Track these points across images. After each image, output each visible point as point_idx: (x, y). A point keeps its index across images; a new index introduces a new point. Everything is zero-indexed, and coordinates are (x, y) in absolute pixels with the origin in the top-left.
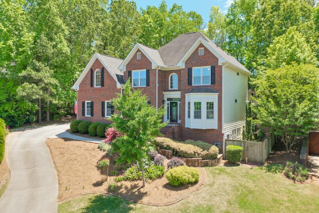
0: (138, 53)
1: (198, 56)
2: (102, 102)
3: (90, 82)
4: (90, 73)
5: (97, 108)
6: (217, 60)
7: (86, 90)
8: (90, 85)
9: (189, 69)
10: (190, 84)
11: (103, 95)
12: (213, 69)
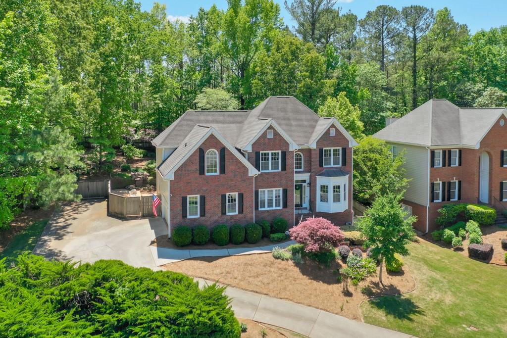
0: (268, 130)
1: (329, 137)
2: (222, 196)
3: (198, 167)
4: (198, 154)
5: (213, 204)
6: (348, 141)
7: (190, 179)
8: (198, 172)
9: (320, 149)
10: (321, 165)
11: (223, 185)
12: (344, 150)
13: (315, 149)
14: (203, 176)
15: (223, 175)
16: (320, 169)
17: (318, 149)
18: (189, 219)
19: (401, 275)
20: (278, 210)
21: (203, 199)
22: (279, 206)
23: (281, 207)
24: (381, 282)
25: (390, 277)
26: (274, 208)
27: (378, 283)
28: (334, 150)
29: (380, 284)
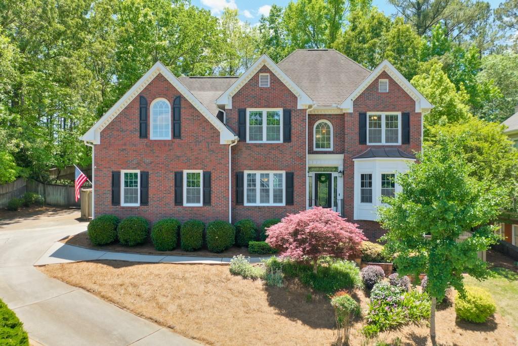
0: (260, 74)
1: (378, 93)
2: (176, 174)
3: (137, 126)
4: (137, 106)
5: (161, 187)
6: (413, 102)
7: (125, 145)
8: (138, 134)
9: (360, 114)
10: (363, 141)
11: (178, 157)
12: (406, 118)
13: (351, 114)
14: (145, 141)
15: (177, 141)
16: (361, 147)
17: (357, 114)
18: (123, 208)
19: (485, 331)
20: (277, 207)
21: (145, 176)
22: (281, 201)
23: (284, 204)
24: (433, 338)
25: (460, 331)
26: (271, 204)
27: (425, 339)
28: (387, 117)
29: (429, 340)
